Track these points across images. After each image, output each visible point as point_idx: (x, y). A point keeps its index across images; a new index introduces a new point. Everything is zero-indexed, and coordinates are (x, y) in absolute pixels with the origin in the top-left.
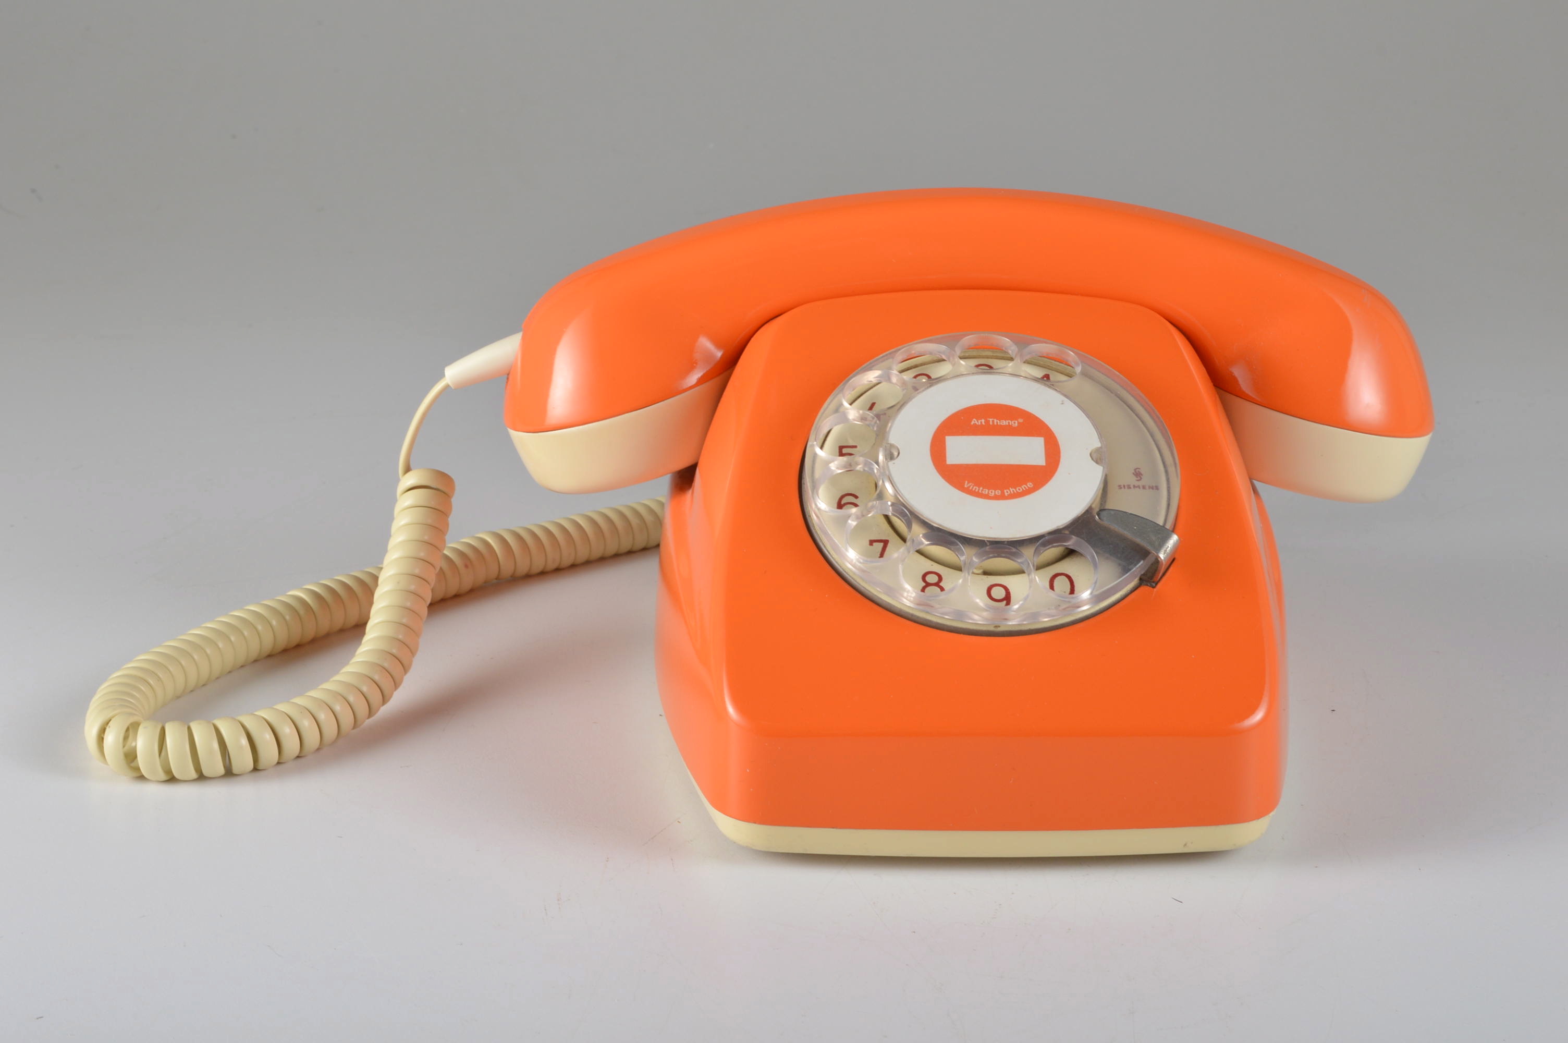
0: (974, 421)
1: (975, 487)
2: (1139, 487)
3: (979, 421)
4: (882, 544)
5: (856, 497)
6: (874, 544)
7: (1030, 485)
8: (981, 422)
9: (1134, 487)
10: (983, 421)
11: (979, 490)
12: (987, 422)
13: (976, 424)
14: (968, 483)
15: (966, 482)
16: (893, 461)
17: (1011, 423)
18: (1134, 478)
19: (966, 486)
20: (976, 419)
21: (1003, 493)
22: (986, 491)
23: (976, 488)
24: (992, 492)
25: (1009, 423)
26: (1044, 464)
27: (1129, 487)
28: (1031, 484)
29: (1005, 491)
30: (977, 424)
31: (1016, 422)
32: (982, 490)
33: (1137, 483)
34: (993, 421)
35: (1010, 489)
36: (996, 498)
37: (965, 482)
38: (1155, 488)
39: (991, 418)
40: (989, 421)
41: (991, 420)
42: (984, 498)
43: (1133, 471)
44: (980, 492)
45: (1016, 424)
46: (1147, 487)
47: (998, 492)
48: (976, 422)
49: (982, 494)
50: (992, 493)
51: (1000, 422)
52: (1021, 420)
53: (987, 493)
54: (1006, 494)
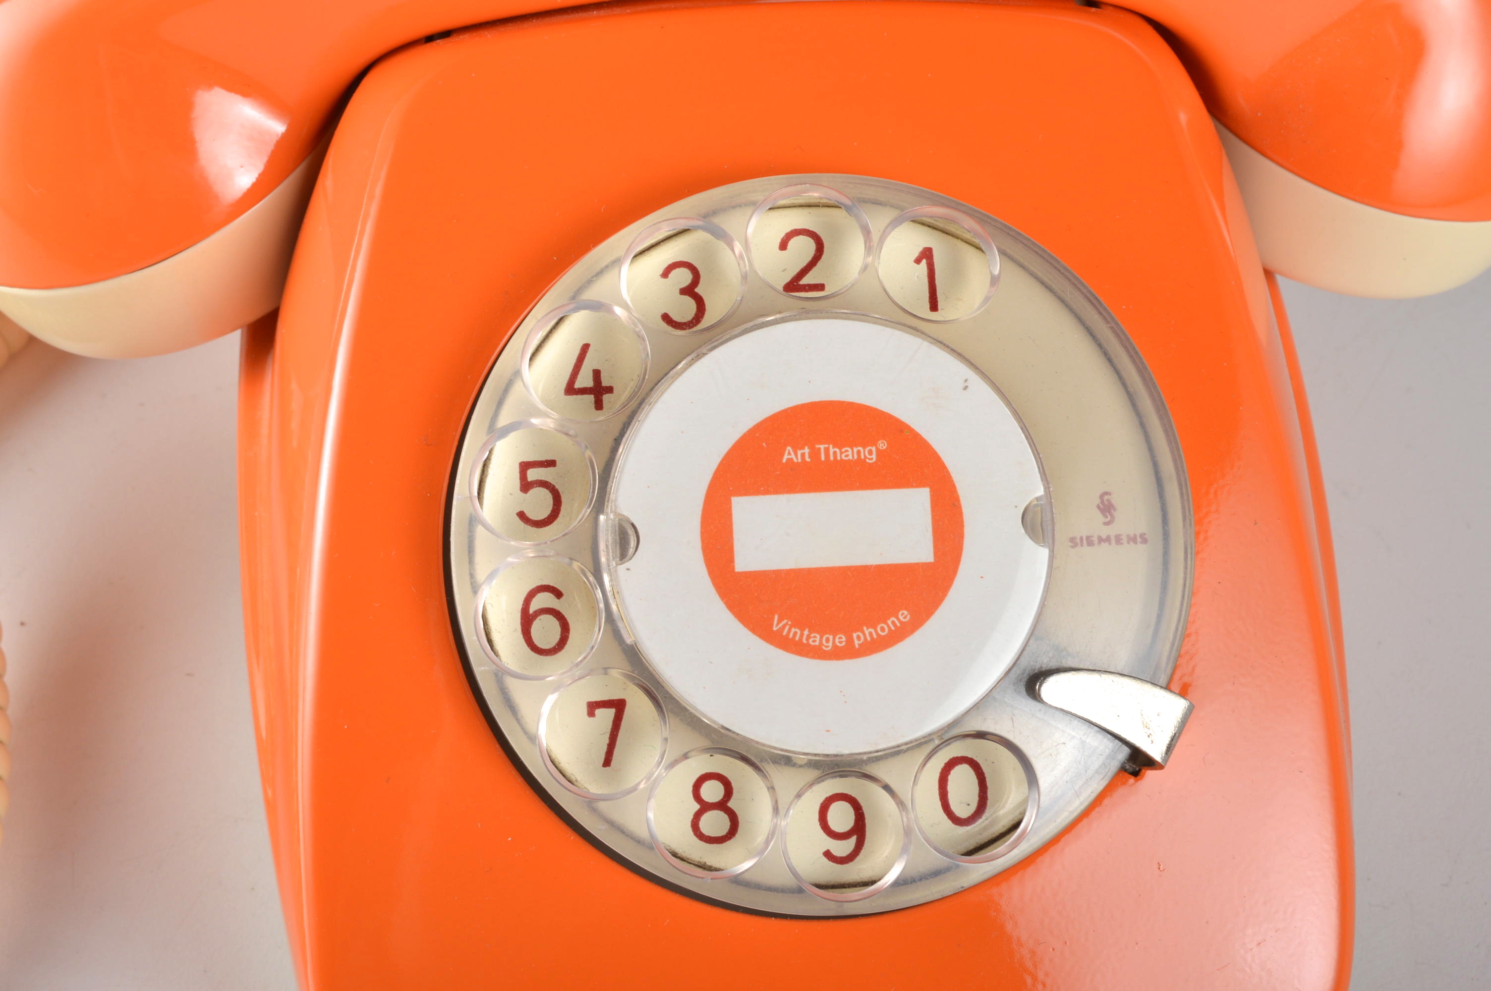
0: (789, 455)
1: (793, 630)
2: (1108, 539)
3: (799, 452)
4: (611, 713)
5: (558, 594)
6: (599, 712)
7: (904, 616)
8: (803, 455)
9: (1101, 540)
10: (807, 450)
11: (802, 635)
12: (815, 454)
13: (792, 459)
14: (779, 622)
15: (776, 617)
16: (627, 565)
17: (864, 452)
18: (1100, 518)
19: (775, 629)
20: (793, 447)
21: (850, 641)
22: (815, 640)
23: (795, 633)
24: (828, 640)
25: (859, 452)
26: (931, 559)
27: (1090, 543)
28: (906, 613)
29: (855, 635)
30: (795, 460)
31: (874, 449)
32: (808, 637)
33: (1105, 532)
34: (827, 450)
35: (865, 628)
36: (837, 654)
37: (773, 619)
38: (1139, 540)
39: (822, 444)
40: (819, 449)
41: (822, 447)
42: (814, 657)
43: (1098, 501)
44: (804, 641)
45: (874, 456)
46: (1125, 540)
47: (840, 640)
48: (793, 456)
49: (808, 645)
50: (829, 642)
51: (841, 453)
52: (883, 445)
53: (817, 643)
54: (857, 643)
